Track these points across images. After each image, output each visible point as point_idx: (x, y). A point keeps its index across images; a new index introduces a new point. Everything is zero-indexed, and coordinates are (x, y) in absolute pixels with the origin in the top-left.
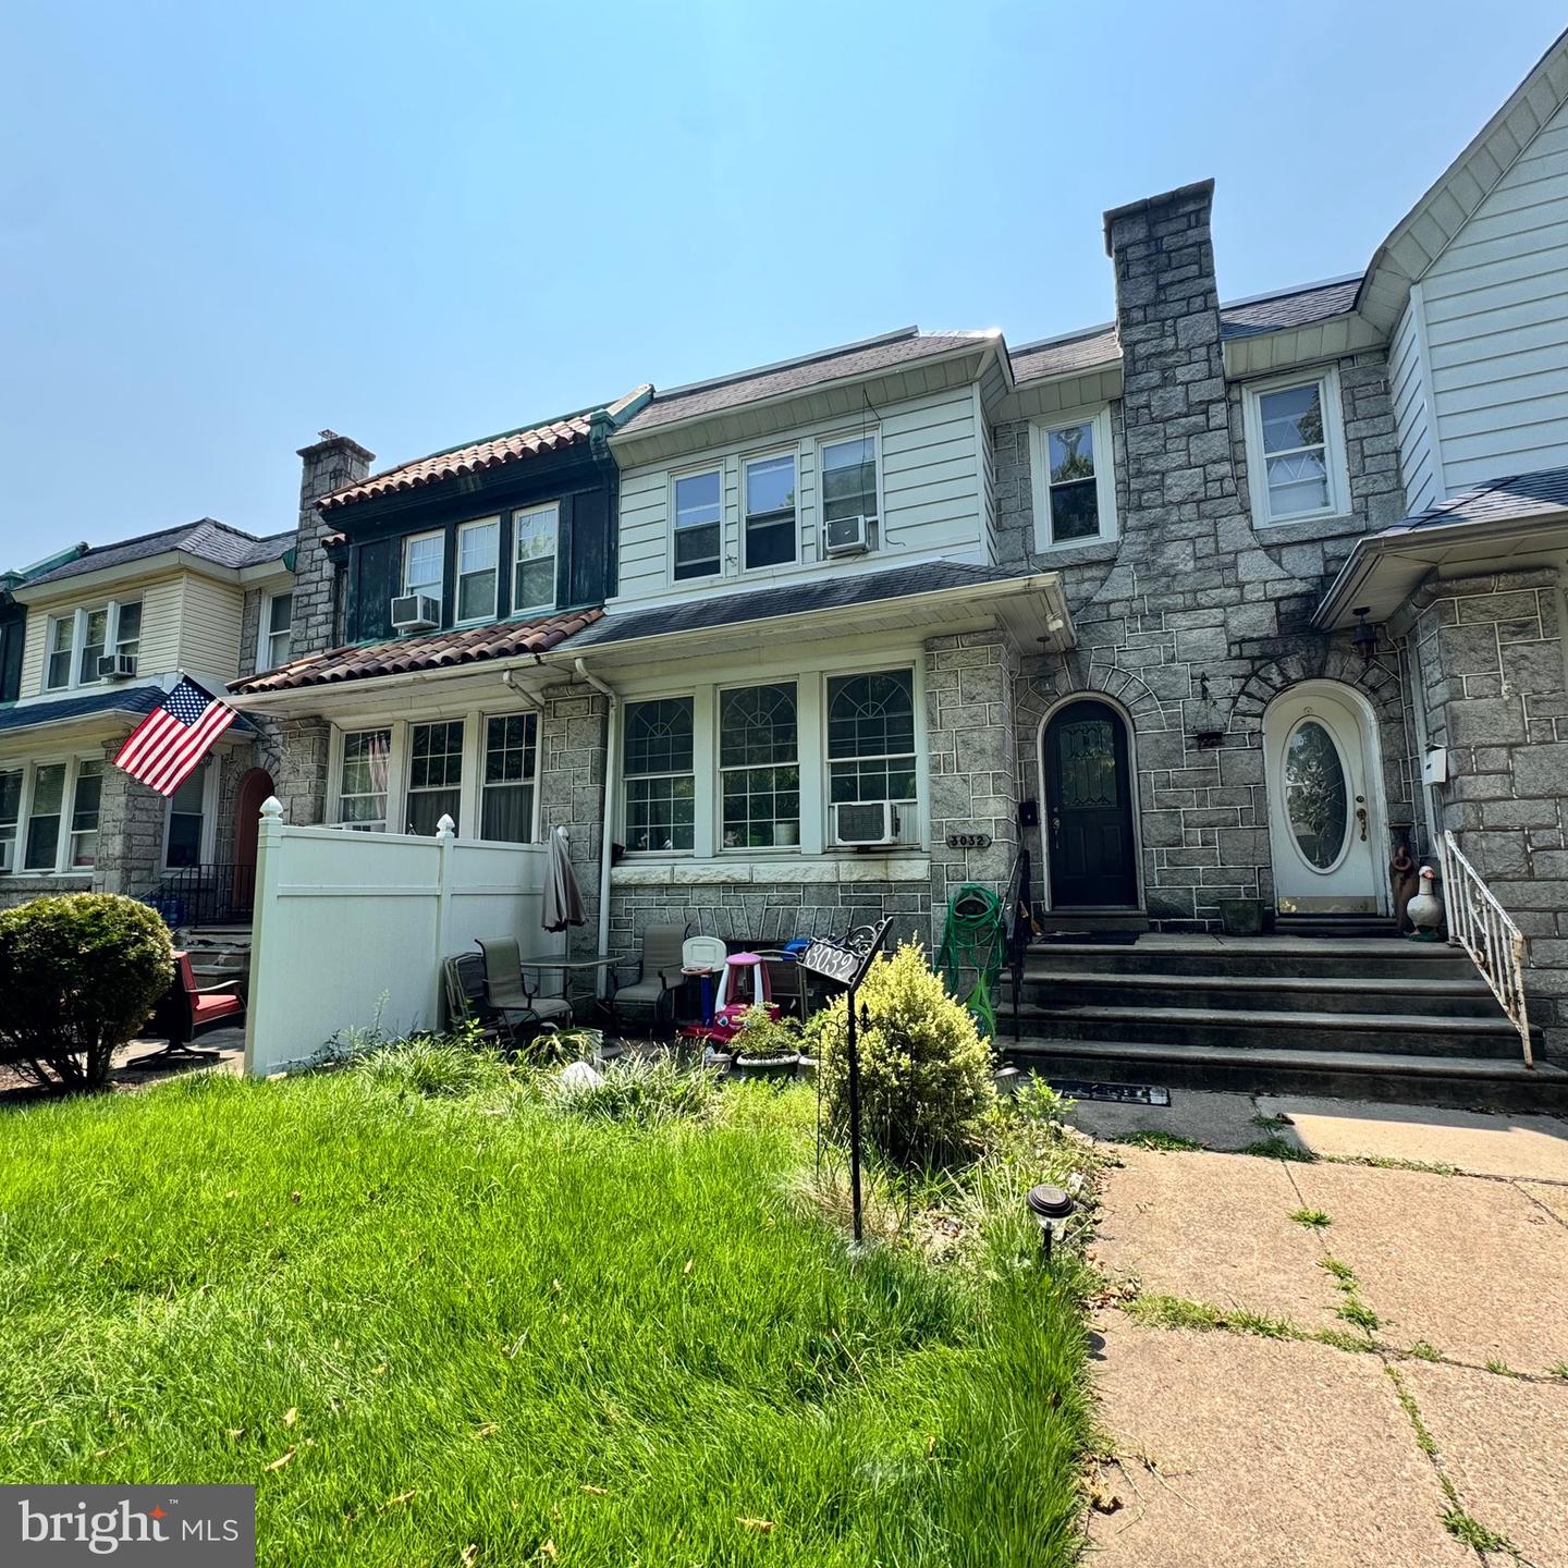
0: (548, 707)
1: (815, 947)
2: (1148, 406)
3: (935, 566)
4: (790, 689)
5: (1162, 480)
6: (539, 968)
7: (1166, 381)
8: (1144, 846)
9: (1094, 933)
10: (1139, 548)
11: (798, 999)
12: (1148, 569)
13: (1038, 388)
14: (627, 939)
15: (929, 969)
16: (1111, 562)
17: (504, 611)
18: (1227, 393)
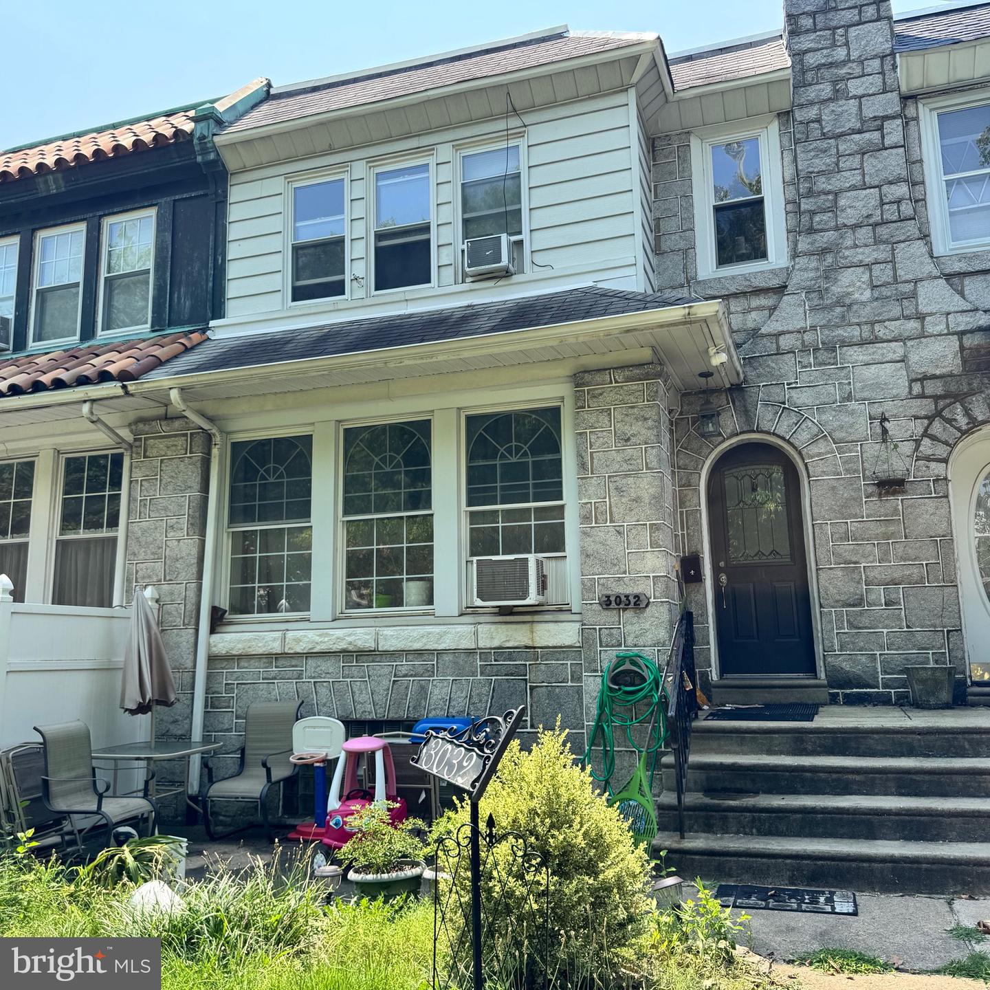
0: (138, 446)
1: (433, 743)
2: (819, 121)
3: (585, 292)
4: (424, 428)
5: (835, 201)
6: (115, 759)
7: (838, 94)
8: (821, 606)
9: (768, 706)
10: (812, 275)
11: (428, 791)
12: (821, 298)
13: (700, 97)
14: (228, 720)
15: (575, 763)
16: (781, 290)
17: (88, 332)
18: (903, 109)
